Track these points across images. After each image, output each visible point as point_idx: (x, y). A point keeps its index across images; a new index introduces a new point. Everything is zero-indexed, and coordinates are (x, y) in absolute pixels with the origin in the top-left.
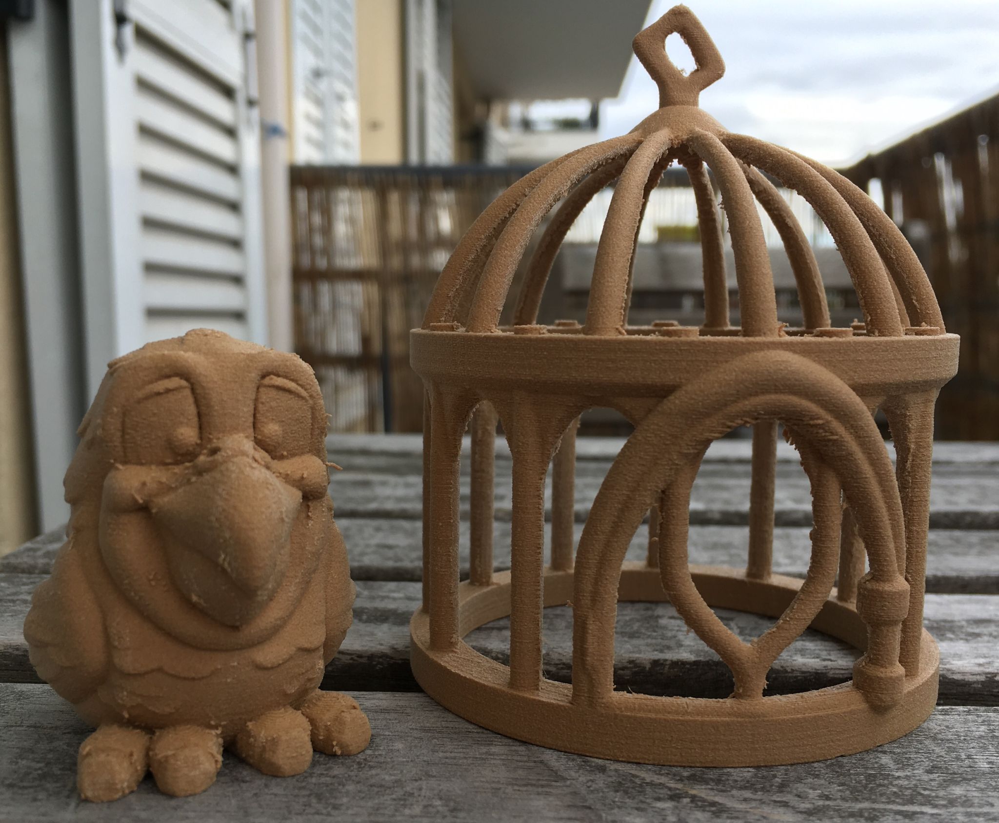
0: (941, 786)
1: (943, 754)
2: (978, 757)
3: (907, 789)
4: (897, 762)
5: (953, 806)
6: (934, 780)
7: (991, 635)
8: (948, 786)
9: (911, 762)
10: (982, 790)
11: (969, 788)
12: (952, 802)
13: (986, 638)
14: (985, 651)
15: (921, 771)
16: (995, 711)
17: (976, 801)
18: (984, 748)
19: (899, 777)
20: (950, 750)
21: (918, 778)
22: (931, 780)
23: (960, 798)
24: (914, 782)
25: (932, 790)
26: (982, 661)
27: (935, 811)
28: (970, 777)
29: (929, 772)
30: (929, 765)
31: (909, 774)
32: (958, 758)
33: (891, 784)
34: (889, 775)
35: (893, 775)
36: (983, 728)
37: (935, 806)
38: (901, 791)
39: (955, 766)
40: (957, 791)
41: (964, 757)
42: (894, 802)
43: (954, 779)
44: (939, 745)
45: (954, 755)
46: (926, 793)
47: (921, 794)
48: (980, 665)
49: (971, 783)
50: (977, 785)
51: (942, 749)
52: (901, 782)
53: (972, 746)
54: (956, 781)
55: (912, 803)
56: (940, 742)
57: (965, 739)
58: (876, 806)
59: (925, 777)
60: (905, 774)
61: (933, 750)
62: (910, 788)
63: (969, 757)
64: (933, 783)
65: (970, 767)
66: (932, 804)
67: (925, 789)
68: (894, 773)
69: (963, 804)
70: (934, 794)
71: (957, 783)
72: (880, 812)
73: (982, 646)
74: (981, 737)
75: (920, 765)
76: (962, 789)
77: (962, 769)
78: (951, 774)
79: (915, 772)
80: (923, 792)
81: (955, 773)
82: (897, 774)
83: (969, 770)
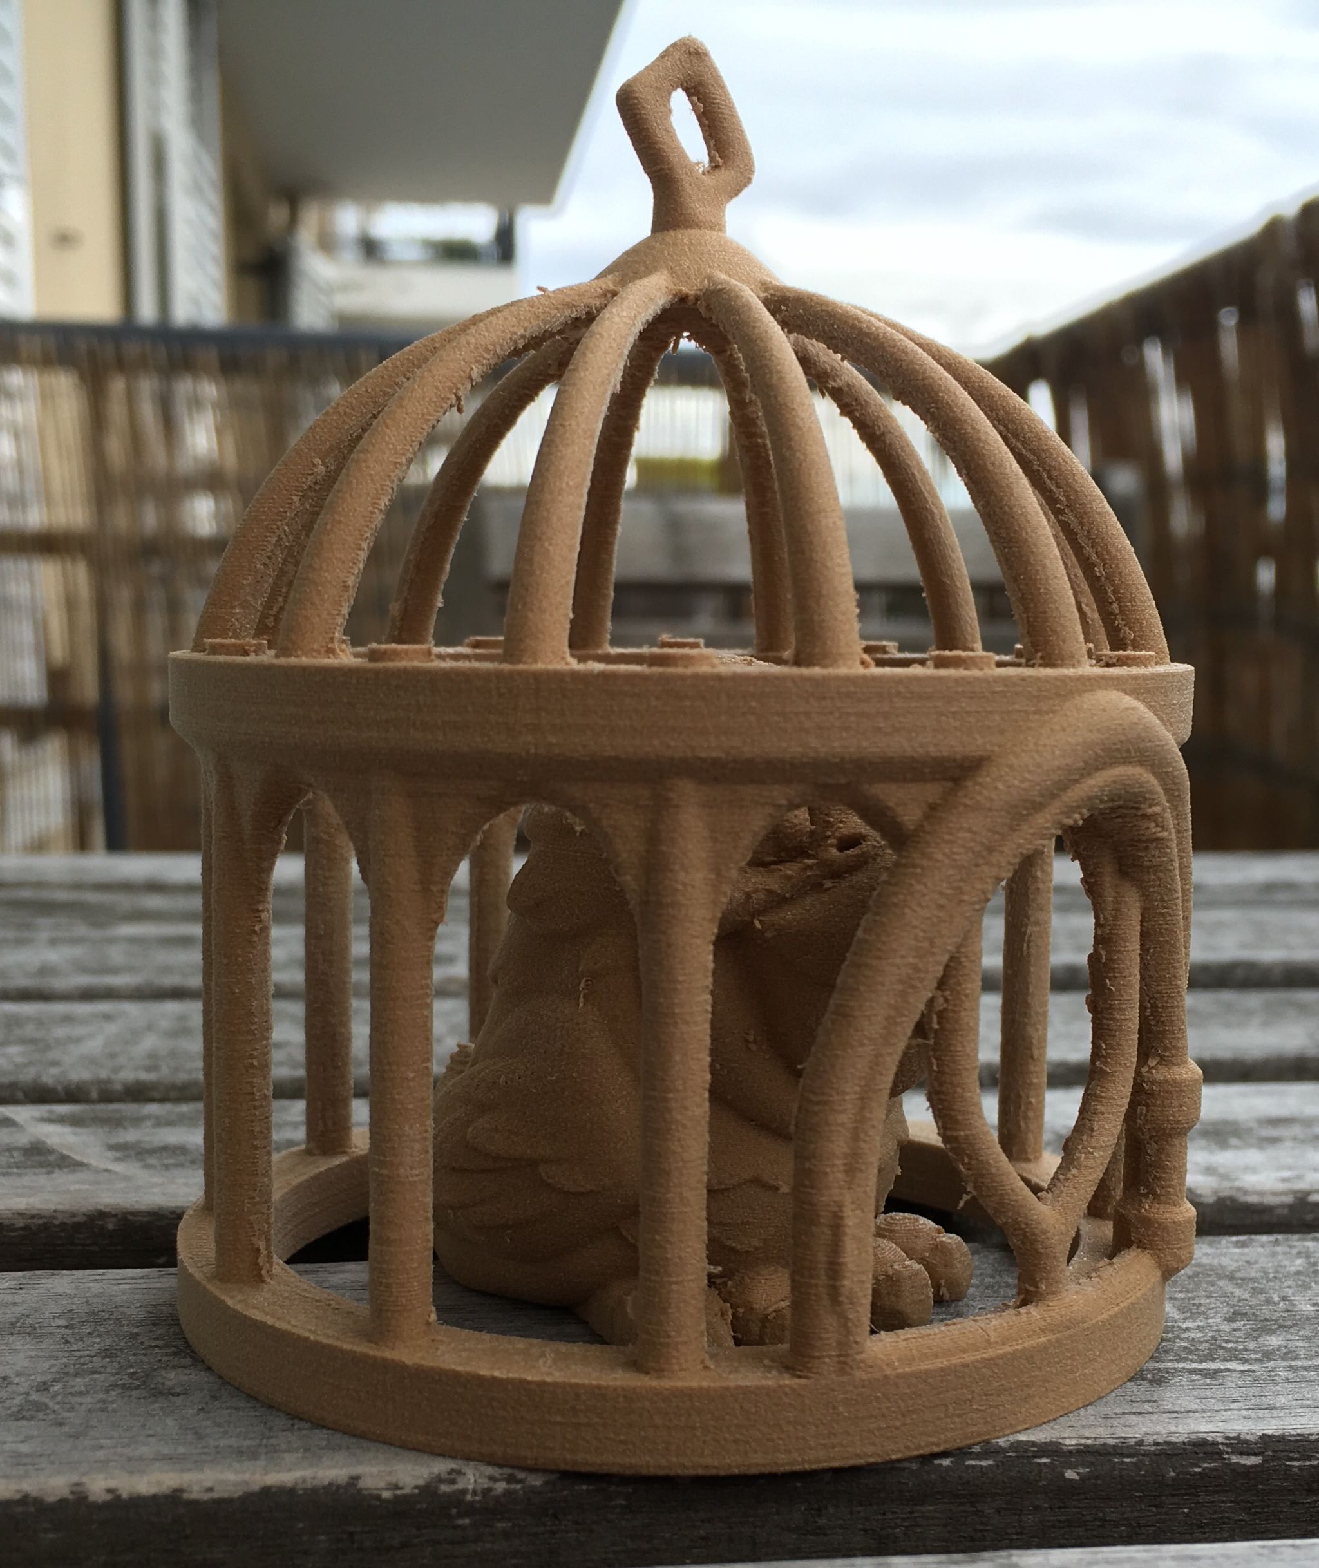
0: (1248, 1336)
1: (1246, 1296)
2: (1297, 1298)
3: (1202, 1342)
4: (1181, 1310)
5: (1270, 1360)
6: (1240, 1330)
7: (1295, 1139)
8: (1260, 1336)
9: (1202, 1309)
10: (1308, 1338)
11: (1289, 1337)
12: (1268, 1355)
13: (1289, 1144)
14: (1290, 1161)
15: (1218, 1320)
16: (1314, 1239)
17: (1302, 1352)
18: (1305, 1287)
19: (1187, 1329)
20: (1255, 1292)
21: (1215, 1328)
22: (1234, 1330)
23: (1278, 1349)
24: (1211, 1334)
25: (1237, 1342)
26: (1286, 1174)
27: (1246, 1367)
28: (1290, 1323)
29: (1229, 1320)
30: (1228, 1312)
31: (1201, 1324)
32: (1269, 1301)
33: (1178, 1337)
34: (1173, 1327)
35: (1178, 1327)
36: (1299, 1261)
37: (1246, 1361)
38: (1194, 1346)
39: (1266, 1311)
40: (1274, 1341)
41: (1276, 1299)
42: (1186, 1360)
43: (1265, 1327)
44: (1239, 1286)
45: (1262, 1297)
46: (1230, 1345)
47: (1222, 1348)
48: (1284, 1180)
49: (1292, 1330)
50: (1301, 1333)
51: (1245, 1290)
52: (1192, 1335)
53: (1286, 1284)
54: (1270, 1329)
55: (1213, 1360)
56: (1240, 1281)
57: (1275, 1277)
58: (1161, 1366)
59: (1226, 1327)
60: (1196, 1324)
61: (1232, 1293)
62: (1206, 1341)
63: (1284, 1299)
64: (1237, 1334)
65: (1288, 1311)
66: (1241, 1359)
67: (1227, 1342)
68: (1180, 1324)
69: (1284, 1357)
70: (1241, 1347)
71: (1271, 1332)
72: (1168, 1372)
73: (1285, 1154)
74: (1298, 1273)
75: (1216, 1312)
76: (1280, 1339)
77: (1278, 1315)
78: (1261, 1321)
79: (1209, 1321)
80: (1224, 1345)
81: (1266, 1320)
82: (1184, 1326)
83: (1286, 1314)
